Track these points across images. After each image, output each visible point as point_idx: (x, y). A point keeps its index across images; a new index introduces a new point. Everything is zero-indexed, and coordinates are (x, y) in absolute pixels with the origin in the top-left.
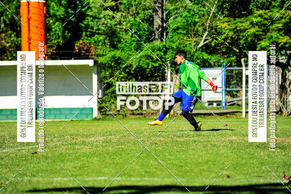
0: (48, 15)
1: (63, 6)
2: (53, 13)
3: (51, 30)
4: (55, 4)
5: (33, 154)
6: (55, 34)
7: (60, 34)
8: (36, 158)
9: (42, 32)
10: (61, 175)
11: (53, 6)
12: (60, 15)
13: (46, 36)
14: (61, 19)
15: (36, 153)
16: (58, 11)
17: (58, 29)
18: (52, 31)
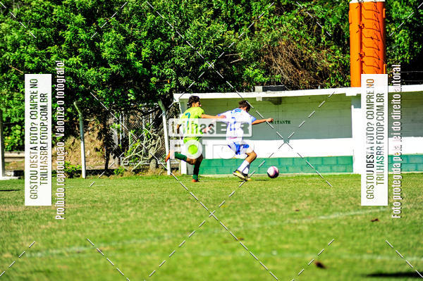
0: (388, 19)
1: (411, 6)
2: (396, 17)
3: (393, 41)
4: (399, 3)
5: (373, 221)
6: (399, 47)
7: (406, 46)
8: (378, 227)
9: (380, 44)
10: (416, 254)
11: (396, 5)
12: (406, 20)
13: (385, 51)
14: (407, 24)
15: (377, 220)
16: (403, 13)
17: (403, 40)
18: (394, 43)
